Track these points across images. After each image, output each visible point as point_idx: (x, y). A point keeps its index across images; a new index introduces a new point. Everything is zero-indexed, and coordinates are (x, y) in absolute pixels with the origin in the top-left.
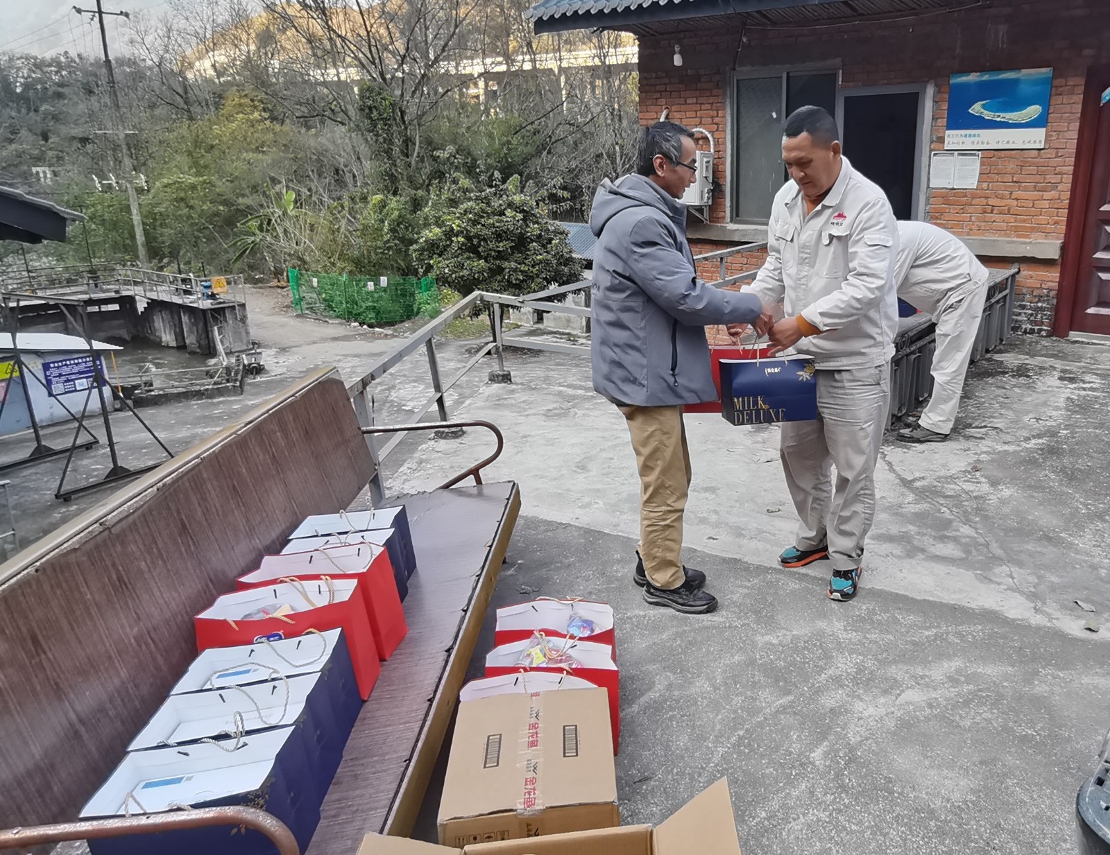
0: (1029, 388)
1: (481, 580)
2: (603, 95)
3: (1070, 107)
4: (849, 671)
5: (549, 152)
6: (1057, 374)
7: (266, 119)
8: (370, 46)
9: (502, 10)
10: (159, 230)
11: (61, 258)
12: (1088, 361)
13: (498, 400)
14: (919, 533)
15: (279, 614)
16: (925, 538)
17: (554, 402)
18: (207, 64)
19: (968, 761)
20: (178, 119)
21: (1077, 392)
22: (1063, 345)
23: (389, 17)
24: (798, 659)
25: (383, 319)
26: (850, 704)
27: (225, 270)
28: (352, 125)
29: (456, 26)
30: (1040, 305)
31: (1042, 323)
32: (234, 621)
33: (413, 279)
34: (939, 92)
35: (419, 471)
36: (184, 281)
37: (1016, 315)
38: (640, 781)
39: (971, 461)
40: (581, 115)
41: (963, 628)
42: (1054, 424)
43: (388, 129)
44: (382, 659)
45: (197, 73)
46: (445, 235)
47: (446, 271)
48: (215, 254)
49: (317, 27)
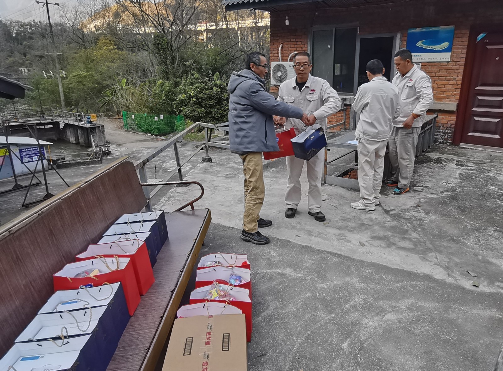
0: (442, 168)
1: (190, 256)
2: (256, 39)
3: (463, 43)
4: (360, 303)
5: (232, 63)
6: (455, 162)
7: (115, 49)
8: (158, 18)
9: (214, 3)
10: (71, 94)
11: (30, 105)
12: (469, 156)
13: (205, 170)
14: (393, 236)
15: (91, 275)
16: (396, 238)
17: (230, 171)
18: (92, 26)
19: (418, 352)
20: (80, 48)
21: (464, 171)
22: (457, 149)
23: (167, 6)
24: (337, 296)
25: (161, 133)
26: (361, 320)
27: (97, 111)
28: (150, 51)
29: (195, 10)
30: (447, 131)
31: (448, 139)
32: (70, 278)
33: (174, 116)
34: (403, 36)
35: (169, 201)
36: (79, 116)
37: (436, 136)
38: (260, 356)
39: (416, 202)
40: (246, 47)
41: (415, 283)
42: (454, 185)
43: (165, 53)
44: (141, 295)
45: (88, 30)
46: (188, 97)
47: (188, 113)
48: (93, 104)
49: (137, 10)
